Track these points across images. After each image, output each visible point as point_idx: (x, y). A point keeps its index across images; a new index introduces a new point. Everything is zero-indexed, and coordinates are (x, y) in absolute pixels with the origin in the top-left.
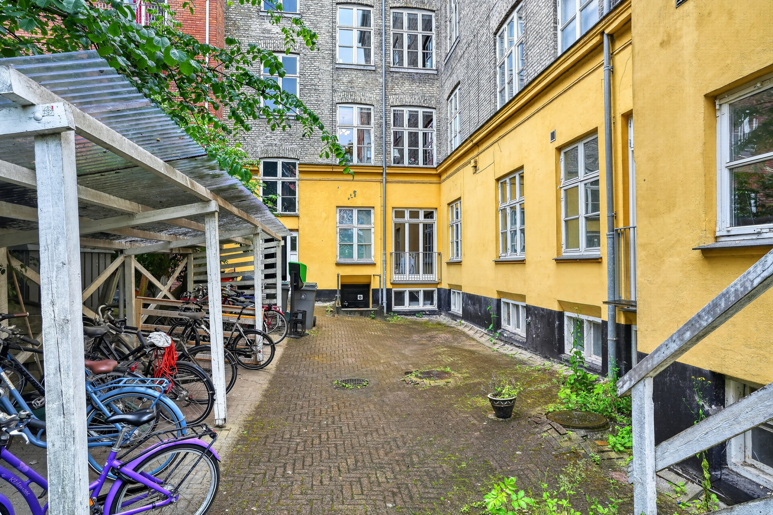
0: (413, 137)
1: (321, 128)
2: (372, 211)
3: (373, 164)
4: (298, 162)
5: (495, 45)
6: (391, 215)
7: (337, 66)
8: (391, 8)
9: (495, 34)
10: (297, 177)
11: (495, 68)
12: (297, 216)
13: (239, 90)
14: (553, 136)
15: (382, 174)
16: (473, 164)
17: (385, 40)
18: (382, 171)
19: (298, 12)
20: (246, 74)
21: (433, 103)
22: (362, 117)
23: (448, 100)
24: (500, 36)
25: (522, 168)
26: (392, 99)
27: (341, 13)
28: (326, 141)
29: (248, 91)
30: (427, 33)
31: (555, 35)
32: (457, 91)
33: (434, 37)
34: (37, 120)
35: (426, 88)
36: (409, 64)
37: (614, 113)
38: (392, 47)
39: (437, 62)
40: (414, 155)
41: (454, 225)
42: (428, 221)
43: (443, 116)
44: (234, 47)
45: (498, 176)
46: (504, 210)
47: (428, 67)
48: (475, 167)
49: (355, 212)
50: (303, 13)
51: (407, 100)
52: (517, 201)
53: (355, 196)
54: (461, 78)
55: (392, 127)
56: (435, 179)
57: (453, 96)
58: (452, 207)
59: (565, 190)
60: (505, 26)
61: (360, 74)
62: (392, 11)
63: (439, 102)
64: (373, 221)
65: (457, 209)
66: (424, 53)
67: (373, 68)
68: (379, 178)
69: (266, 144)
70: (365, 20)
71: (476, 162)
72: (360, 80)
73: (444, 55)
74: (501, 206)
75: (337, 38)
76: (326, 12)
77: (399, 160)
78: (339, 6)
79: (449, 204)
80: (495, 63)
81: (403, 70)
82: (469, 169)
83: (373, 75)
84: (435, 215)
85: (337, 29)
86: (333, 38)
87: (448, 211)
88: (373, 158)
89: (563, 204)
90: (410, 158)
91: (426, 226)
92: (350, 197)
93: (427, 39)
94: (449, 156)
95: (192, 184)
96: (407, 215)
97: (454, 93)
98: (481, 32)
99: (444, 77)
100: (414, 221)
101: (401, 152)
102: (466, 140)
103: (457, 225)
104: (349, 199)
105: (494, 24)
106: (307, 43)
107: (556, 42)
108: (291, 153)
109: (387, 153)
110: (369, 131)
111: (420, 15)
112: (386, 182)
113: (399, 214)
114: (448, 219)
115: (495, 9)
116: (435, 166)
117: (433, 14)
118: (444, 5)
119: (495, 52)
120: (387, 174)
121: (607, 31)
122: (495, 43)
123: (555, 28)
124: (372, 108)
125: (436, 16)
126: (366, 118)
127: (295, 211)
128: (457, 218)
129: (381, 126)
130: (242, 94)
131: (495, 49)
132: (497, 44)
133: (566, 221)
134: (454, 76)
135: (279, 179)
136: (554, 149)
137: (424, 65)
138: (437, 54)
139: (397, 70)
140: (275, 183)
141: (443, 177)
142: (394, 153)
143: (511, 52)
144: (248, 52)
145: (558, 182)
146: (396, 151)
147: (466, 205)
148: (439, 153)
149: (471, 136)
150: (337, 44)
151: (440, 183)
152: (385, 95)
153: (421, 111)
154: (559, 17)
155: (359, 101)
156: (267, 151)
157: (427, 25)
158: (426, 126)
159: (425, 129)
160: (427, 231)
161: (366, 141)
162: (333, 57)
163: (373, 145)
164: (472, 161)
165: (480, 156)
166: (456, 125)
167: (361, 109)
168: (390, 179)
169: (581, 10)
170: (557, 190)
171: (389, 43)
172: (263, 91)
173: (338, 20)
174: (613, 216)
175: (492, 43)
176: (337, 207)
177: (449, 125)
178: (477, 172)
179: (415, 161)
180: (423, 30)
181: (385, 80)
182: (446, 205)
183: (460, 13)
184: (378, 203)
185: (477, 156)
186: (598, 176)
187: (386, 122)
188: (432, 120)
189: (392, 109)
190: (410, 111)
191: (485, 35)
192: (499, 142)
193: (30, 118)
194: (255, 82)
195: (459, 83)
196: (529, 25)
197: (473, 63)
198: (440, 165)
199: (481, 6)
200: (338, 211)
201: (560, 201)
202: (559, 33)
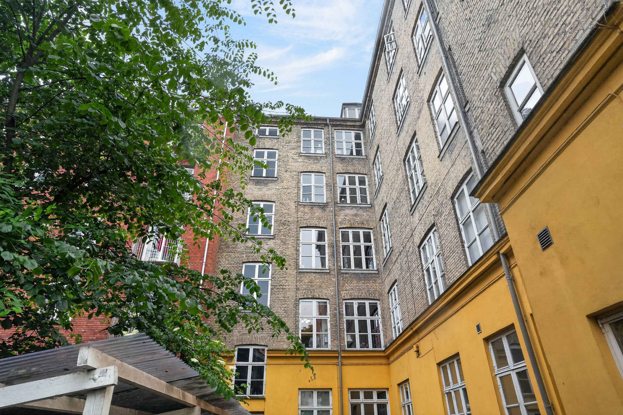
0: (363, 324)
1: (287, 331)
2: (330, 393)
3: (329, 348)
4: (266, 349)
5: (420, 255)
6: (347, 395)
7: (300, 271)
8: (340, 228)
9: (419, 247)
10: (265, 362)
11: (423, 271)
12: (263, 399)
13: (226, 303)
14: (478, 327)
15: (337, 357)
16: (415, 348)
17: (336, 250)
18: (337, 355)
19: (272, 234)
20: (232, 292)
21: (377, 295)
22: (319, 308)
23: (388, 293)
24: (423, 248)
25: (457, 354)
26: (343, 293)
27: (303, 233)
28: (291, 340)
29: (232, 303)
30: (368, 244)
31: (464, 251)
32: (395, 286)
33: (373, 246)
34: (94, 380)
35: (370, 284)
36: (355, 267)
37: (524, 312)
38: (341, 255)
39: (377, 264)
40: (364, 339)
41: (406, 406)
42: (382, 401)
43: (385, 306)
44: (226, 275)
45: (439, 360)
46: (449, 394)
47: (371, 269)
48: (418, 351)
49: (315, 395)
50: (276, 235)
51: (356, 294)
52: (460, 385)
53: (315, 379)
54: (397, 277)
55: (345, 316)
56: (384, 361)
57: (392, 291)
58: (402, 387)
59: (500, 378)
60: (425, 242)
61: (318, 276)
62: (341, 230)
63: (381, 294)
64: (331, 402)
65: (406, 388)
66: (366, 259)
67: (328, 271)
68: (335, 361)
69: (241, 334)
70: (321, 237)
71: (418, 347)
72: (318, 280)
73: (382, 260)
74: (446, 389)
75: (301, 251)
76: (293, 233)
77: (351, 344)
78: (301, 229)
79: (399, 385)
80: (422, 268)
81: (351, 272)
82: (412, 353)
83: (328, 276)
84: (387, 396)
85: (301, 244)
86: (298, 250)
87: (398, 391)
88: (329, 343)
89: (501, 390)
90: (361, 343)
91: (379, 406)
92: (310, 379)
93: (368, 249)
94: (394, 341)
95: (184, 396)
96: (362, 395)
97: (393, 289)
98: (408, 244)
99: (384, 276)
100: (368, 401)
101: (353, 337)
102: (407, 328)
103: (409, 406)
104: (309, 381)
105: (417, 241)
106: (278, 266)
107: (465, 255)
108: (261, 341)
109: (341, 339)
110: (326, 320)
111: (361, 232)
112: (342, 365)
113: (355, 394)
114: (400, 400)
115: (416, 230)
116: (383, 348)
117: (371, 231)
118: (378, 225)
119: (421, 260)
120: (343, 357)
121: (502, 252)
122: (420, 253)
123: (463, 246)
124: (328, 301)
125: (373, 232)
126: (322, 310)
127: (262, 394)
128: (408, 398)
129: (335, 315)
130: (227, 306)
131: (420, 257)
132: (422, 254)
133: (508, 408)
134: (392, 275)
135: (250, 363)
136: (482, 340)
137: (367, 267)
138: (376, 259)
139: (346, 271)
140: (247, 367)
141: (392, 359)
142: (347, 338)
143: (433, 261)
144: (236, 279)
145: (492, 369)
146: (349, 336)
147: (413, 386)
148: (385, 336)
149: (410, 325)
150: (301, 255)
151: (389, 364)
152: (338, 291)
153: (367, 303)
154: (464, 238)
155: (317, 296)
156: (242, 339)
157: (367, 238)
158: (372, 315)
159: (371, 317)
160: (381, 410)
161: (323, 329)
162: (297, 265)
163: (329, 332)
164: (415, 346)
165: (420, 342)
166: (398, 314)
167: (319, 302)
168: (345, 362)
169: (479, 235)
170: (492, 377)
171: (339, 252)
172: (244, 304)
173: (301, 238)
174: (550, 408)
175: (418, 253)
176: (299, 389)
177: (391, 314)
178: (420, 356)
179: (365, 345)
180: (365, 242)
181: (338, 280)
182: (397, 386)
183: (391, 232)
184: (335, 385)
185: (418, 342)
186: (525, 366)
187: (339, 312)
188: (377, 309)
189: (344, 302)
190: (359, 303)
191: (412, 247)
192: (435, 330)
193: (90, 379)
194: (239, 298)
195: (396, 281)
196: (443, 243)
197: (405, 267)
198: (387, 348)
199: (406, 227)
200: (300, 393)
201: (499, 389)
202: (467, 250)
